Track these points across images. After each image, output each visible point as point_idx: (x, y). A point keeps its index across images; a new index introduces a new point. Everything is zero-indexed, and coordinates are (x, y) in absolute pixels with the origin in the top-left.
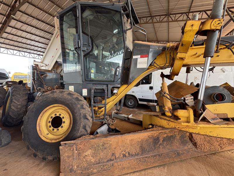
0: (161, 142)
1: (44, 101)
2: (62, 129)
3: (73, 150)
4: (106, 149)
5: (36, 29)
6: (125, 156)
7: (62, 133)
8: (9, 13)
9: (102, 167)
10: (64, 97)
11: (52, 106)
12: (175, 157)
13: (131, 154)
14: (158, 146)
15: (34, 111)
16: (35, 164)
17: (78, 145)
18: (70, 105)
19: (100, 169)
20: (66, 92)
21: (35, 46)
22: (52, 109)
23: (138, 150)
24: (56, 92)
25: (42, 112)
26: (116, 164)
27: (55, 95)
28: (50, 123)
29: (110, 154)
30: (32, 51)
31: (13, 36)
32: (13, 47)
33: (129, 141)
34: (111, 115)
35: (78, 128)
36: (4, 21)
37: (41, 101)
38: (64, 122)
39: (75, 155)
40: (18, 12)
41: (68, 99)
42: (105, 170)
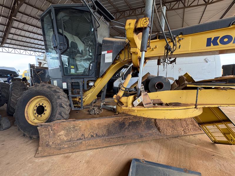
0: (127, 126)
1: (29, 93)
2: (45, 115)
3: (49, 130)
4: (76, 130)
5: (37, 28)
6: (93, 137)
7: (45, 119)
8: (11, 14)
9: (72, 144)
10: (44, 90)
11: (36, 97)
12: (137, 138)
13: (98, 135)
14: (124, 129)
15: (22, 101)
16: (24, 142)
17: (52, 127)
18: (49, 96)
19: (71, 145)
20: (46, 86)
21: (39, 45)
22: (37, 100)
23: (105, 132)
24: (38, 86)
25: (29, 103)
26: (84, 142)
27: (38, 88)
28: (36, 111)
29: (80, 135)
30: (37, 50)
31: (18, 36)
32: (19, 46)
33: (96, 125)
34: (100, 107)
35: (55, 114)
36: (8, 23)
37: (27, 93)
38: (46, 110)
39: (51, 134)
40: (18, 13)
41: (47, 91)
42: (74, 146)
